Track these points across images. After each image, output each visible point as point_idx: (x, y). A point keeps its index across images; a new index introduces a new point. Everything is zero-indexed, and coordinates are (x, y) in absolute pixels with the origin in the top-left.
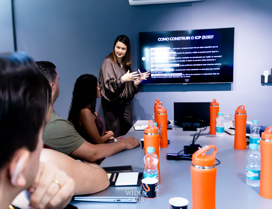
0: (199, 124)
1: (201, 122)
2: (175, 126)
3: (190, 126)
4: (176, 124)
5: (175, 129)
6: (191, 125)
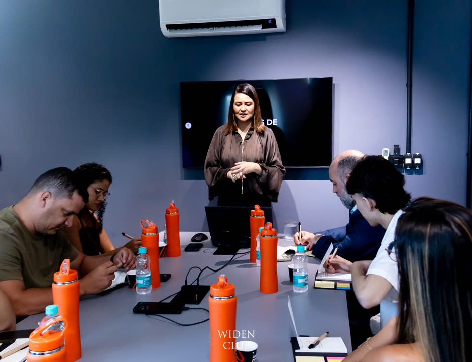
5: (204, 251)
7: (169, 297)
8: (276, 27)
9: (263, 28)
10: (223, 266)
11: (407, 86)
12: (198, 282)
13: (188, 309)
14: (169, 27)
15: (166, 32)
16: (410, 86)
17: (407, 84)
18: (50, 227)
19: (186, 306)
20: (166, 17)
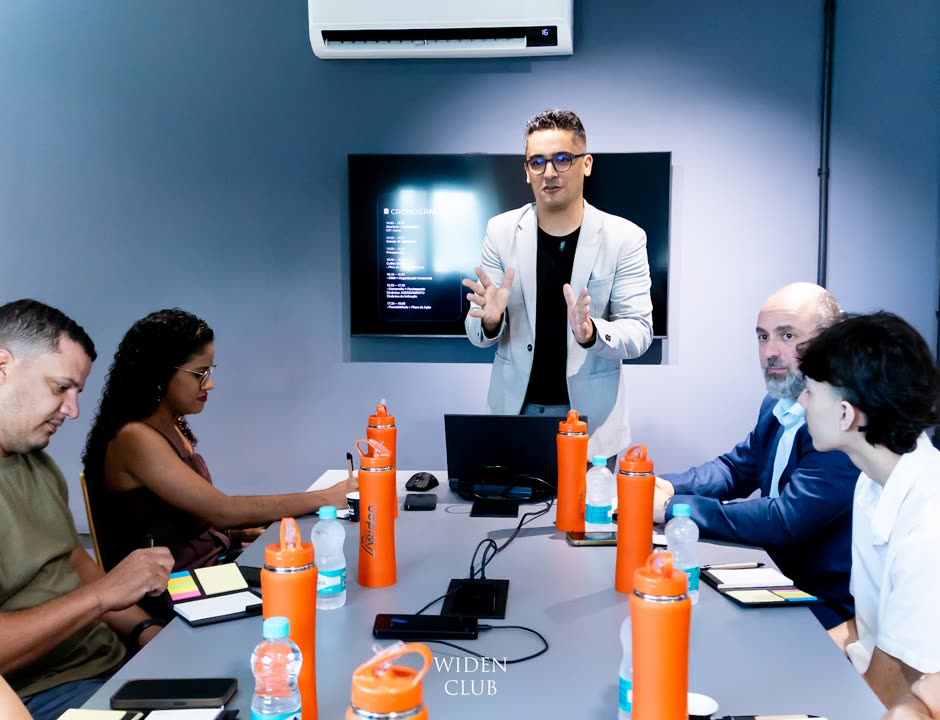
0: (528, 491)
1: (535, 485)
2: (452, 496)
3: (500, 498)
4: (454, 488)
5: (446, 510)
6: (505, 493)
7: (435, 602)
8: (556, 44)
9: (528, 45)
10: (507, 539)
11: (820, 174)
12: (483, 574)
13: (488, 628)
14: (330, 36)
15: (321, 48)
16: (824, 173)
17: (820, 170)
18: (31, 427)
19: (481, 622)
20: (323, 15)
